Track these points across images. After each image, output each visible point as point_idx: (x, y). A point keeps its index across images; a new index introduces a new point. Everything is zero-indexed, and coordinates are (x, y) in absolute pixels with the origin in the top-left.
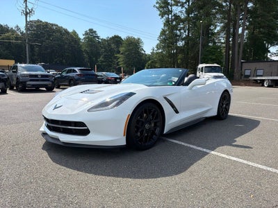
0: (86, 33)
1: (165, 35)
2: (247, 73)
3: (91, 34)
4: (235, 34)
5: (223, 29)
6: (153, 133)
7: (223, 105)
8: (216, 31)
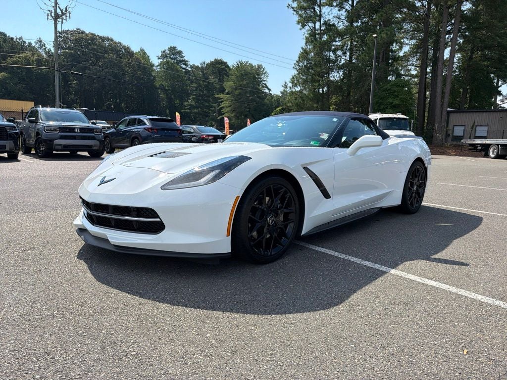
0: (164, 55)
1: (308, 60)
2: (458, 131)
3: (173, 56)
4: (436, 60)
5: (415, 50)
6: (282, 233)
7: (412, 185)
8: (401, 54)
